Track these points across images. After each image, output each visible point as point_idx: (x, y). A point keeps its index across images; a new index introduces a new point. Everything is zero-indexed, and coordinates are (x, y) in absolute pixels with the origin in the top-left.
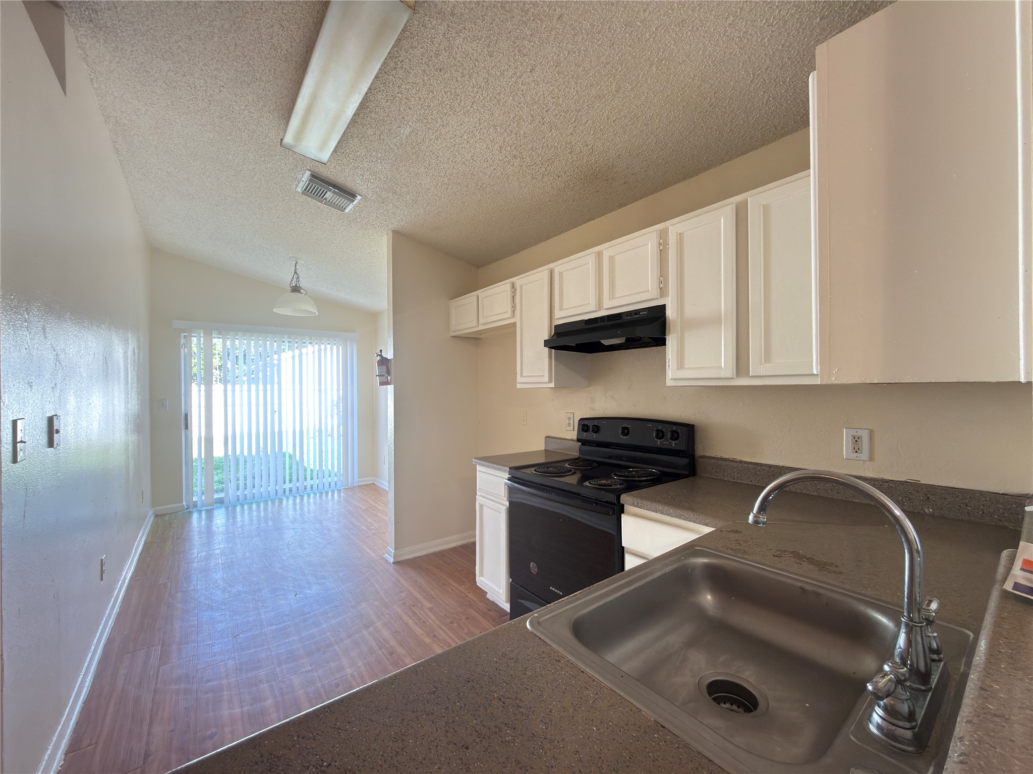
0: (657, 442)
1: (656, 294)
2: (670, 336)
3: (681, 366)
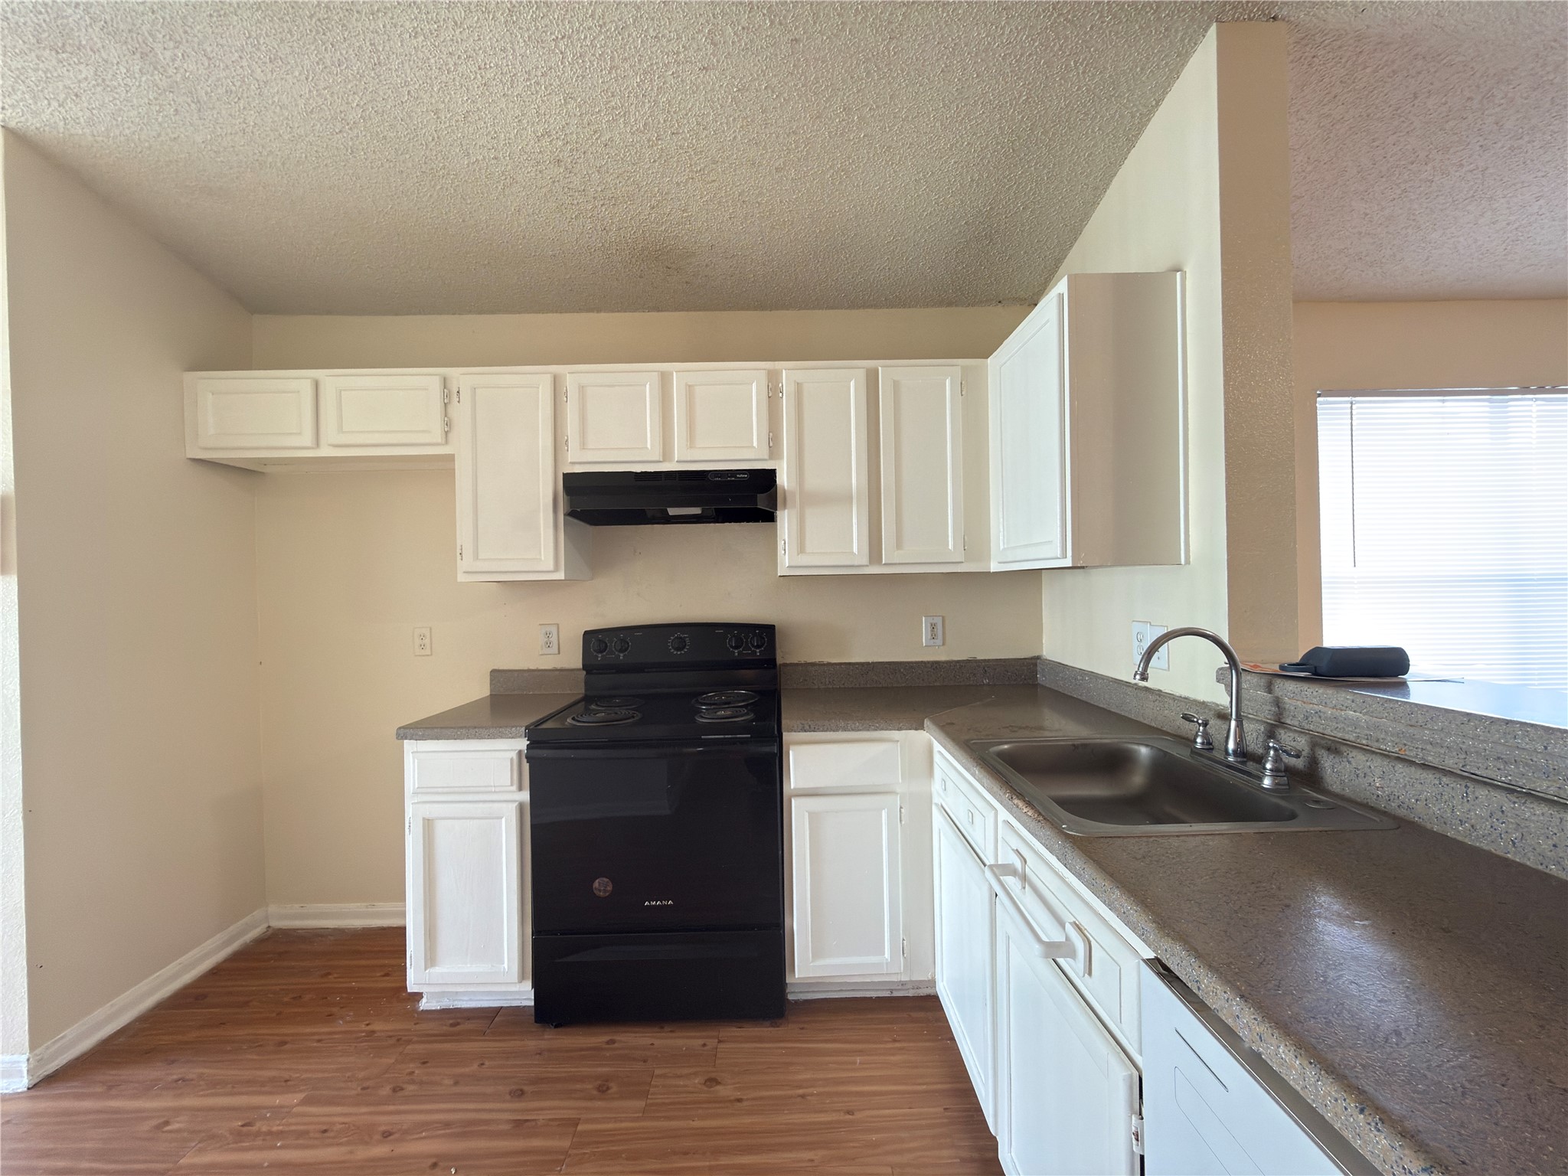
0: (734, 652)
1: (764, 453)
2: (786, 511)
3: (802, 549)
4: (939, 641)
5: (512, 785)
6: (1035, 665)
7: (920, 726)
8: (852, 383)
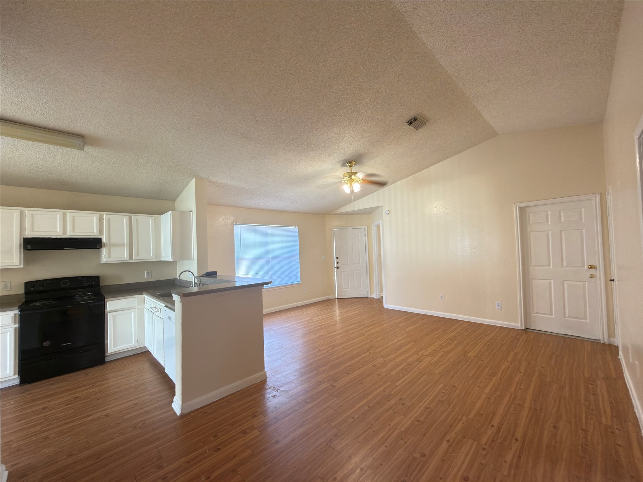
0: (85, 284)
1: (98, 234)
2: (105, 248)
3: (109, 257)
4: (150, 276)
5: (12, 323)
6: (175, 280)
7: (142, 294)
8: (125, 219)
